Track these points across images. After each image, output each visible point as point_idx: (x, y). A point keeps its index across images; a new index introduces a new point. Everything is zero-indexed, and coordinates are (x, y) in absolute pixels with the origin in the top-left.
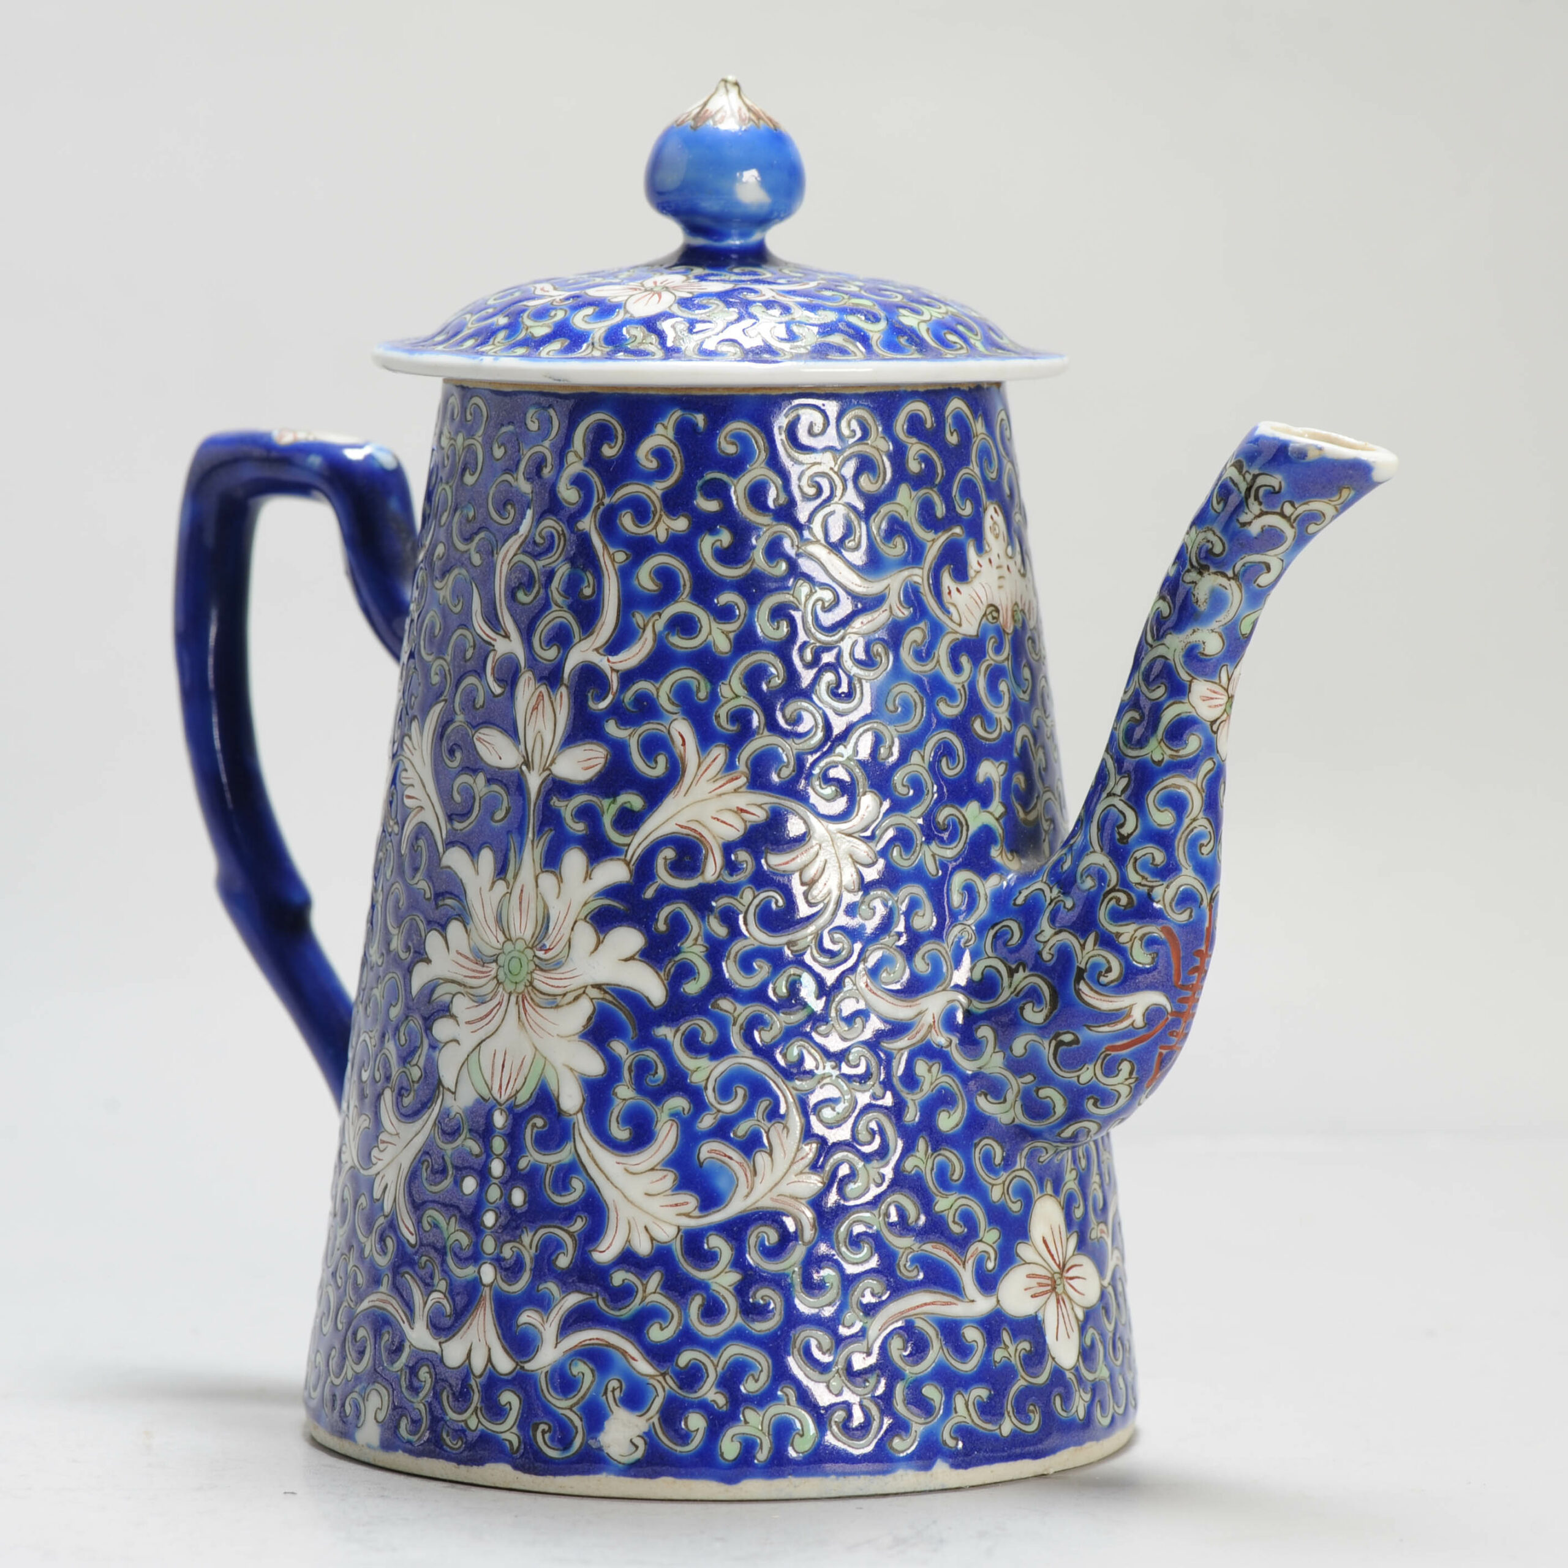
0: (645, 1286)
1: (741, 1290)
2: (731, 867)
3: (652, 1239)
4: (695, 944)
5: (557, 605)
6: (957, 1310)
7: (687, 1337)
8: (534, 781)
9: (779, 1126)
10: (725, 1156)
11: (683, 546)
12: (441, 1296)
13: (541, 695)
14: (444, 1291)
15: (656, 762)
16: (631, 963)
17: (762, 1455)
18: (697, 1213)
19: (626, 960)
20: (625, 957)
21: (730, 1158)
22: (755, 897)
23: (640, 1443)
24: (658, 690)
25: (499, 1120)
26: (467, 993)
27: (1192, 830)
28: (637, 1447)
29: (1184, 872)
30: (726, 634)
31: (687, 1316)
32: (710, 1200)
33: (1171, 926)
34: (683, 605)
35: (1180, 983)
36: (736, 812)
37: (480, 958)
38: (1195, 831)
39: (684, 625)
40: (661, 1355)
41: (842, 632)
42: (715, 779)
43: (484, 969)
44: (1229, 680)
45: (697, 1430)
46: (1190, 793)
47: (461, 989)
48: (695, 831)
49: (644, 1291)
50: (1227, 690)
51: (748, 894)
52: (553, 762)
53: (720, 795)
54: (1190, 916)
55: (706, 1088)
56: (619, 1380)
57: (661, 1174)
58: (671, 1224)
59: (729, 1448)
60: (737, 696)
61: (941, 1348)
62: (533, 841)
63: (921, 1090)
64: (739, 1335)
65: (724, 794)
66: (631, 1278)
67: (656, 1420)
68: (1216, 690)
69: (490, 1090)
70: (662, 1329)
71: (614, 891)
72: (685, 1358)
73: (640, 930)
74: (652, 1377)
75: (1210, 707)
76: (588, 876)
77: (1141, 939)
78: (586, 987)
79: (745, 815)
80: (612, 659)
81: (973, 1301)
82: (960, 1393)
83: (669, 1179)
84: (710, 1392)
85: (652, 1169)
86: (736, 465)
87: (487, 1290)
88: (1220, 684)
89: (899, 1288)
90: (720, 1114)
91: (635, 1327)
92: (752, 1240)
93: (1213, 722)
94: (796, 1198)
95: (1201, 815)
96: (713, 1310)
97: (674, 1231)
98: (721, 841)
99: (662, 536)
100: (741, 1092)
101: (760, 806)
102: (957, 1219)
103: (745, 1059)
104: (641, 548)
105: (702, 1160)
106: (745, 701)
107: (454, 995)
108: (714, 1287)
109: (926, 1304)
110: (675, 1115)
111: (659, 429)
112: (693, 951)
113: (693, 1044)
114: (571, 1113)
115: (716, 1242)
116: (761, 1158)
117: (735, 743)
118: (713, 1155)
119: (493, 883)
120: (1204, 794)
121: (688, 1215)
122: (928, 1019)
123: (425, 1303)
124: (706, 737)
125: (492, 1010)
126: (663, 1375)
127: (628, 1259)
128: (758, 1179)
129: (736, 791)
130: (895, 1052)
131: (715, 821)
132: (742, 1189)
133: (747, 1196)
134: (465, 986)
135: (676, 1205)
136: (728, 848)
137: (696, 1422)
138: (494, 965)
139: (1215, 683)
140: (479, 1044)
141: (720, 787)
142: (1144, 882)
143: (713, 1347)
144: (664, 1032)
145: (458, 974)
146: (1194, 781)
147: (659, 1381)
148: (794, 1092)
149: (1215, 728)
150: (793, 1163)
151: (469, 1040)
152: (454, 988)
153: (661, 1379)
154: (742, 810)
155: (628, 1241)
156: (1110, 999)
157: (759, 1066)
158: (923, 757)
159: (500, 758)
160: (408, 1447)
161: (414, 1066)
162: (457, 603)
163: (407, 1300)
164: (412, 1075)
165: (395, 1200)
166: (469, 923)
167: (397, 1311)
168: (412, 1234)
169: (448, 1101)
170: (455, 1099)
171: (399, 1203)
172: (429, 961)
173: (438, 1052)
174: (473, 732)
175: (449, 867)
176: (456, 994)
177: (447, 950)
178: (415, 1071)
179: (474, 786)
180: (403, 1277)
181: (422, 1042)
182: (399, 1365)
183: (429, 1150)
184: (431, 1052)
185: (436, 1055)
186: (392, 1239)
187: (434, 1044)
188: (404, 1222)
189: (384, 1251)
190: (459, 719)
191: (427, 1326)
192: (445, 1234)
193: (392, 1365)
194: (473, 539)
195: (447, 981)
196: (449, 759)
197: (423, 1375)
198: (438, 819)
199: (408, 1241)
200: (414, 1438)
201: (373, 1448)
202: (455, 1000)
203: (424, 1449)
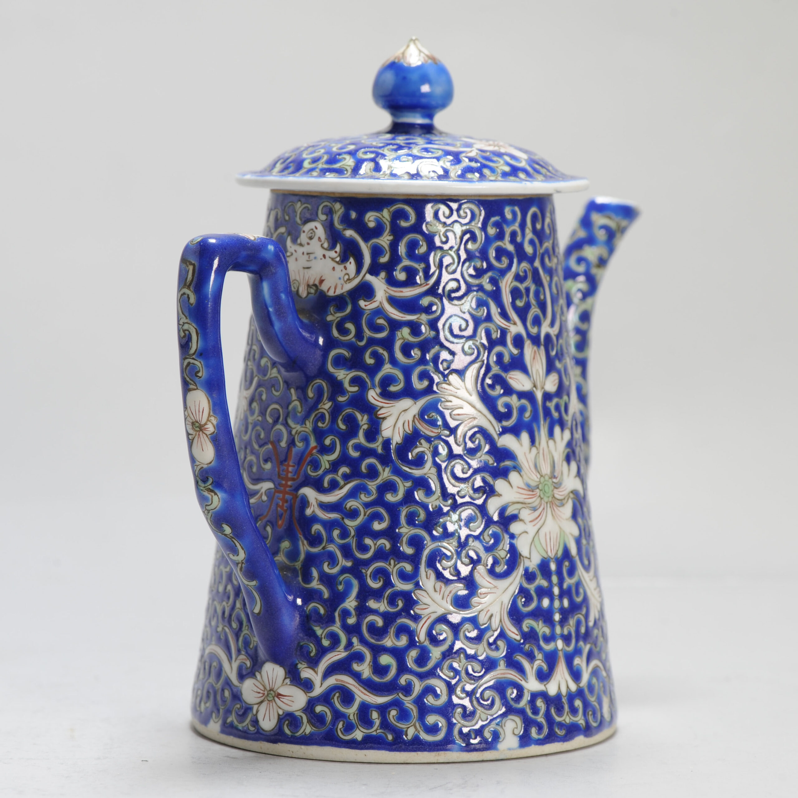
3: (598, 611)
5: (534, 305)
8: (539, 396)
12: (540, 661)
13: (535, 352)
14: (542, 659)
15: (567, 379)
16: (576, 477)
20: (574, 475)
23: (608, 710)
25: (553, 567)
26: (528, 507)
37: (530, 488)
43: (534, 493)
47: (524, 506)
49: (600, 637)
52: (544, 384)
62: (543, 425)
69: (547, 553)
71: (568, 445)
73: (575, 462)
74: (606, 677)
76: (562, 438)
78: (569, 493)
80: (553, 329)
87: (561, 652)
97: (599, 605)
104: (551, 274)
107: (520, 510)
114: (575, 556)
119: (530, 449)
123: (532, 668)
125: (540, 514)
134: (525, 503)
138: (538, 490)
140: (538, 531)
145: (520, 498)
147: (607, 679)
151: (532, 529)
152: (519, 506)
155: (595, 614)
159: (523, 386)
160: (538, 742)
161: (501, 550)
162: (479, 310)
163: (521, 670)
164: (499, 555)
165: (501, 621)
166: (521, 471)
167: (516, 676)
168: (517, 635)
169: (527, 563)
170: (531, 561)
171: (505, 622)
172: (499, 495)
173: (515, 539)
174: (506, 374)
175: (504, 445)
176: (521, 508)
177: (511, 488)
178: (503, 552)
179: (512, 402)
180: (516, 659)
181: (504, 537)
182: (523, 703)
183: (523, 591)
184: (512, 541)
185: (514, 542)
186: (502, 641)
187: (512, 536)
188: (510, 630)
189: (497, 649)
190: (495, 369)
191: (536, 679)
192: (538, 630)
193: (519, 703)
194: (484, 277)
195: (514, 503)
196: (492, 390)
197: (540, 703)
198: (491, 422)
199: (515, 639)
200: (541, 737)
201: (513, 749)
202: (521, 512)
203: (547, 740)
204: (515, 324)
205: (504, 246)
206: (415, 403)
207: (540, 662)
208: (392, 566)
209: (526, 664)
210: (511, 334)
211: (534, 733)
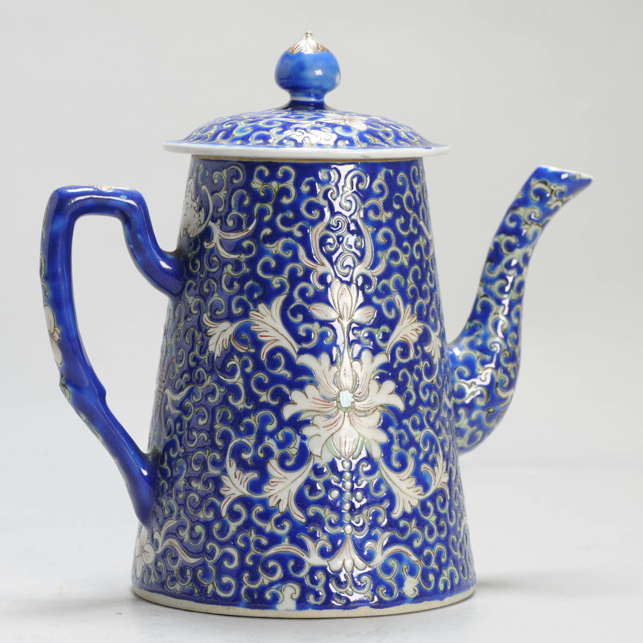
0: (411, 525)
1: (437, 522)
2: (417, 352)
3: (411, 506)
4: (410, 385)
7: (425, 544)
8: (345, 325)
9: (438, 455)
10: (428, 469)
11: (391, 224)
13: (344, 289)
14: (326, 539)
15: (392, 312)
16: (392, 394)
17: (449, 587)
18: (423, 493)
19: (390, 394)
20: (389, 393)
21: (429, 470)
22: (423, 364)
23: (416, 589)
24: (389, 283)
25: (346, 465)
26: (322, 415)
28: (416, 591)
30: (406, 258)
31: (424, 535)
32: (426, 488)
34: (394, 248)
36: (416, 330)
37: (327, 400)
39: (394, 256)
40: (418, 552)
42: (409, 318)
43: (330, 404)
45: (432, 581)
47: (318, 413)
48: (406, 339)
49: (411, 527)
51: (421, 362)
52: (353, 315)
53: (411, 324)
55: (420, 443)
56: (407, 565)
57: (411, 479)
58: (416, 499)
59: (441, 586)
60: (412, 284)
62: (348, 349)
64: (438, 540)
65: (412, 323)
66: (406, 522)
67: (420, 579)
69: (340, 453)
70: (418, 542)
71: (384, 366)
72: (426, 552)
73: (394, 381)
74: (417, 561)
76: (373, 361)
77: (513, 369)
78: (377, 406)
79: (418, 331)
80: (373, 271)
83: (413, 481)
84: (434, 565)
85: (408, 478)
86: (402, 190)
87: (349, 536)
90: (425, 452)
91: (409, 543)
92: (438, 502)
94: (444, 483)
96: (431, 533)
97: (417, 502)
98: (413, 342)
99: (384, 221)
100: (428, 442)
101: (420, 327)
103: (428, 430)
104: (378, 225)
105: (422, 471)
106: (414, 285)
107: (314, 416)
108: (431, 522)
110: (413, 455)
111: (379, 176)
112: (410, 388)
113: (414, 426)
114: (378, 458)
115: (429, 504)
116: (436, 468)
117: (413, 302)
118: (425, 469)
119: (330, 368)
121: (420, 495)
123: (316, 546)
124: (405, 301)
125: (336, 421)
126: (420, 560)
127: (405, 516)
128: (436, 477)
129: (415, 322)
131: (411, 334)
132: (433, 482)
133: (435, 484)
134: (320, 412)
135: (417, 491)
136: (415, 345)
137: (431, 577)
138: (335, 402)
140: (332, 435)
141: (411, 320)
142: (513, 346)
143: (432, 546)
144: (405, 422)
145: (316, 407)
147: (419, 563)
148: (440, 441)
150: (443, 469)
151: (325, 434)
152: (313, 413)
153: (419, 562)
154: (417, 330)
155: (404, 508)
156: (505, 393)
157: (431, 431)
159: (327, 316)
160: (315, 607)
161: (292, 448)
162: (288, 253)
163: (303, 546)
164: (291, 452)
165: (288, 505)
166: (318, 385)
167: (298, 551)
168: (302, 518)
169: (317, 461)
170: (321, 459)
171: (291, 506)
172: (294, 403)
173: (307, 441)
174: (309, 306)
175: (303, 363)
176: (315, 416)
177: (306, 398)
178: (293, 450)
179: (313, 329)
180: (299, 537)
181: (296, 438)
182: (304, 574)
183: (309, 482)
184: (303, 441)
185: (306, 442)
186: (288, 522)
187: (304, 438)
188: (296, 514)
189: (283, 528)
190: (299, 301)
191: (319, 555)
192: (324, 516)
193: (299, 574)
194: (294, 226)
195: (308, 411)
196: (294, 318)
197: (320, 576)
198: (291, 344)
199: (300, 522)
200: (319, 603)
201: (291, 610)
202: (315, 418)
203: (324, 606)
204: (323, 265)
205: (317, 202)
206: (232, 325)
207: (324, 542)
208: (207, 455)
209: (309, 543)
210: (317, 274)
211: (311, 599)
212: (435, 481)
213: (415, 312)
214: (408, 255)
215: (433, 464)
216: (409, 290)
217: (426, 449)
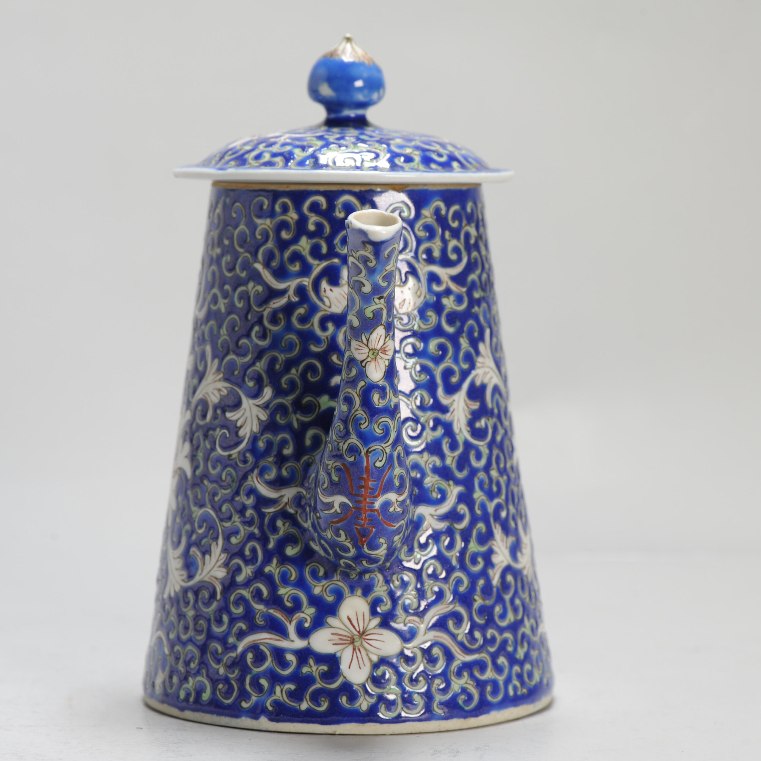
1: (195, 620)
2: (215, 417)
3: (175, 590)
4: (201, 453)
6: (283, 644)
7: (178, 639)
9: (215, 543)
10: (197, 554)
11: (219, 261)
15: (202, 364)
16: (187, 459)
17: (191, 700)
20: (186, 456)
21: (198, 556)
22: (220, 431)
23: (162, 686)
24: (206, 330)
27: (355, 416)
28: (161, 688)
29: (352, 436)
30: (224, 304)
31: (179, 629)
32: (191, 574)
33: (346, 463)
34: (216, 290)
35: (354, 493)
36: (218, 390)
38: (357, 416)
39: (215, 299)
40: (171, 645)
41: (265, 307)
42: (214, 374)
44: (368, 340)
45: (175, 683)
46: (354, 397)
48: (207, 398)
49: (171, 614)
50: (367, 346)
51: (218, 430)
53: (214, 382)
54: (355, 459)
55: (196, 521)
56: (161, 655)
57: (180, 560)
58: (179, 584)
59: (182, 694)
60: (224, 335)
61: (272, 661)
63: (278, 534)
64: (191, 641)
65: (216, 381)
66: (169, 607)
67: (167, 676)
68: (361, 345)
70: (173, 633)
72: (177, 648)
73: (190, 443)
74: (167, 655)
75: (359, 353)
77: (334, 468)
79: (221, 392)
81: (293, 641)
82: (278, 685)
83: (181, 563)
84: (181, 666)
85: (178, 557)
88: (362, 342)
89: (253, 628)
90: (198, 534)
91: (168, 631)
92: (201, 597)
93: (362, 362)
94: (216, 578)
95: (360, 408)
96: (186, 627)
97: (180, 588)
98: (213, 404)
99: (215, 256)
100: (205, 525)
101: (226, 388)
102: (289, 600)
103: (209, 510)
105: (191, 555)
106: (226, 337)
108: (187, 616)
109: (266, 639)
110: (187, 533)
112: (200, 456)
113: (195, 500)
115: (190, 595)
116: (207, 558)
117: (222, 358)
118: (194, 553)
120: (360, 398)
121: (184, 581)
122: (285, 500)
124: (214, 354)
126: (171, 655)
127: (169, 598)
128: (205, 567)
129: (219, 380)
130: (267, 514)
131: (212, 394)
132: (199, 571)
133: (201, 575)
135: (182, 575)
136: (215, 407)
137: (176, 679)
139: (360, 342)
141: (215, 378)
142: (336, 440)
143: (184, 645)
144: (189, 493)
146: (355, 391)
148: (223, 528)
149: (364, 364)
150: (217, 561)
153: (170, 657)
154: (220, 390)
155: (170, 590)
156: (326, 497)
157: (213, 513)
158: (297, 371)
212: (202, 571)
213: (222, 370)
214: (226, 301)
215: (206, 552)
216: (220, 341)
217: (200, 531)
